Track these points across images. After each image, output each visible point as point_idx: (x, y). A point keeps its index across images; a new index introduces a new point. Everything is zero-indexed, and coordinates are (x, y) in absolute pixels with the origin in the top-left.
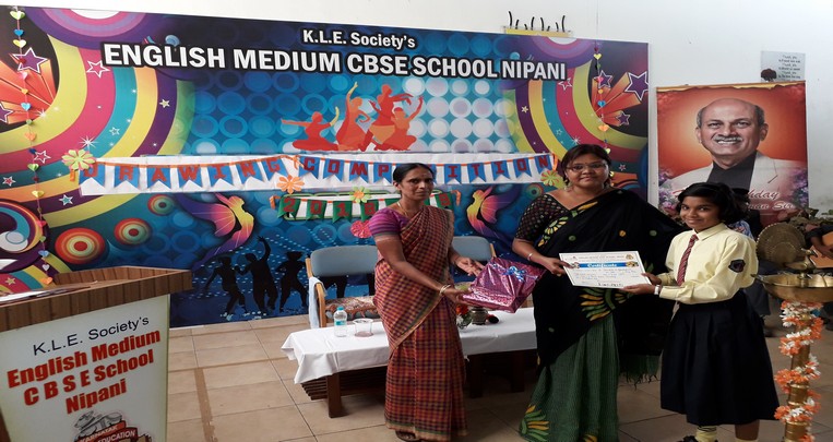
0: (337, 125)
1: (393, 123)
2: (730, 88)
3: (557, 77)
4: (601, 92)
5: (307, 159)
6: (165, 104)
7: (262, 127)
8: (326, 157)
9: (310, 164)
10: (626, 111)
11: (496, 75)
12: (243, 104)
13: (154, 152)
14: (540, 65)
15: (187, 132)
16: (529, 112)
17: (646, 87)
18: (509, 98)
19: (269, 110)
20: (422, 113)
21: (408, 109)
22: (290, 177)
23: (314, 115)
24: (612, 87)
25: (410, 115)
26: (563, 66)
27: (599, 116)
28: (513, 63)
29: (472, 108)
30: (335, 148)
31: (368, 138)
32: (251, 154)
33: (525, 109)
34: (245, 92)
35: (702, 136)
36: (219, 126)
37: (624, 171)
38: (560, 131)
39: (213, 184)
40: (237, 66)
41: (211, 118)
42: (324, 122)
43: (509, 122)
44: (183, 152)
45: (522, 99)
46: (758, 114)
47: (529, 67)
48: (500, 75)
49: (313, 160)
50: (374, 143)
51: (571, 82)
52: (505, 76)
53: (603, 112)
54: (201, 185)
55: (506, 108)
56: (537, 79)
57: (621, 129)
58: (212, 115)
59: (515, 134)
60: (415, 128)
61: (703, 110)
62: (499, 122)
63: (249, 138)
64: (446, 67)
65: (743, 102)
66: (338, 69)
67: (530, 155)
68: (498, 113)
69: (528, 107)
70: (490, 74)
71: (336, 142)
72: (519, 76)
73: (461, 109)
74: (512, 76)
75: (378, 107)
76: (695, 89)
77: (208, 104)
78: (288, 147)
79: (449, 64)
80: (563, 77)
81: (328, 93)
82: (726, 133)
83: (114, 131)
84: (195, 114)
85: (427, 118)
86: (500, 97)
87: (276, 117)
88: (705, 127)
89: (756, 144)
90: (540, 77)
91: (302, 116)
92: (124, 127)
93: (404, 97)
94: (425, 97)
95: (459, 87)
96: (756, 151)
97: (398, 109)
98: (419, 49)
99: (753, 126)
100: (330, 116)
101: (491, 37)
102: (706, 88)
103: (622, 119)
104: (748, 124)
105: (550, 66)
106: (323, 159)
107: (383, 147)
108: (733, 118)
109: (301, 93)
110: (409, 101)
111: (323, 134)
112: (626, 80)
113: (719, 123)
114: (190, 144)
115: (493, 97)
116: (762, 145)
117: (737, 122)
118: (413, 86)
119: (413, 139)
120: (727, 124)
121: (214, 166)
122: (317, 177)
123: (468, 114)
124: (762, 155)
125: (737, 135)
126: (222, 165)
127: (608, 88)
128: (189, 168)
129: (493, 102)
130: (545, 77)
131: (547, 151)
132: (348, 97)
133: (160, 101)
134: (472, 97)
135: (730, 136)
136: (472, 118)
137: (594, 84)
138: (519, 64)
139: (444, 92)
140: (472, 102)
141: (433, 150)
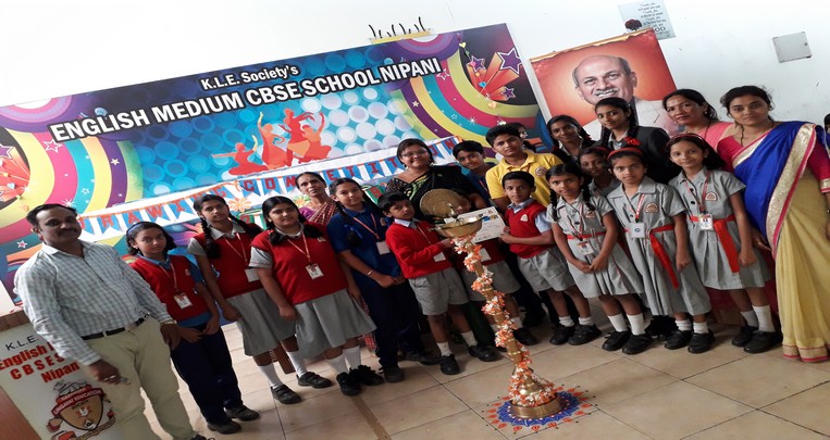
0: (259, 150)
1: (306, 139)
2: (591, 47)
3: (433, 71)
4: (478, 74)
5: (246, 182)
6: (115, 162)
7: (199, 164)
8: (260, 177)
9: (249, 186)
10: (508, 86)
11: (378, 81)
12: (176, 149)
13: (122, 201)
14: (414, 64)
15: (141, 180)
16: (420, 105)
17: (519, 61)
18: (398, 97)
19: (199, 150)
20: (327, 125)
22: (237, 199)
23: (237, 145)
24: (487, 68)
26: (434, 60)
27: (485, 95)
28: (389, 68)
29: (369, 112)
30: (265, 168)
32: (198, 187)
33: (415, 104)
34: (174, 139)
35: (583, 93)
36: (165, 170)
38: (454, 116)
39: (177, 216)
40: (159, 120)
41: (156, 165)
42: (247, 150)
43: (406, 117)
44: (144, 196)
45: (410, 96)
47: (405, 68)
48: (382, 80)
49: (250, 181)
50: (296, 158)
51: (448, 72)
52: (386, 80)
53: (489, 91)
54: (167, 218)
55: (399, 105)
56: (416, 76)
57: (510, 102)
58: (155, 162)
59: (415, 126)
60: (326, 139)
61: (576, 71)
62: (397, 119)
63: (192, 175)
64: (332, 84)
66: (241, 105)
67: (435, 142)
68: (393, 112)
69: (418, 101)
70: (373, 81)
71: (264, 164)
72: (399, 77)
73: (359, 115)
74: (393, 78)
75: (287, 128)
76: (562, 54)
77: (149, 155)
78: (226, 175)
79: (334, 80)
80: (439, 70)
81: (241, 126)
82: (602, 86)
83: (85, 191)
84: (142, 165)
85: (333, 128)
86: (390, 98)
87: (206, 154)
88: (582, 85)
89: (631, 91)
90: (418, 74)
91: (227, 149)
92: (91, 187)
93: (306, 115)
95: (351, 98)
96: (633, 98)
97: (305, 127)
98: (302, 74)
99: (622, 75)
101: (361, 50)
102: (571, 51)
103: (508, 93)
104: (618, 75)
105: (423, 62)
106: (259, 178)
107: (306, 159)
108: (603, 72)
109: (219, 131)
110: (312, 118)
111: (250, 159)
112: (497, 59)
113: (593, 79)
114: (147, 188)
115: (383, 100)
118: (310, 105)
119: (328, 148)
120: (600, 79)
121: (173, 202)
122: (259, 194)
123: (367, 118)
124: (639, 100)
125: (613, 87)
126: (179, 200)
127: (483, 70)
128: (154, 208)
129: (386, 104)
130: (422, 73)
131: (450, 135)
132: (259, 126)
133: (110, 161)
134: (364, 103)
135: (606, 89)
136: (372, 121)
137: (470, 69)
138: (394, 67)
139: (339, 105)
140: (366, 107)
141: (349, 153)
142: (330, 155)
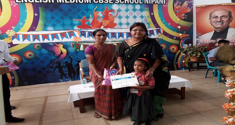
0: (91, 20)
1: (109, 19)
2: (221, 5)
3: (162, 3)
4: (177, 8)
5: (82, 31)
6: (36, 15)
7: (67, 21)
8: (88, 31)
9: (83, 33)
10: (186, 14)
11: (142, 3)
12: (61, 14)
13: (34, 30)
15: (44, 23)
16: (153, 15)
17: (193, 6)
18: (147, 10)
19: (69, 16)
20: (118, 15)
21: (114, 15)
22: (77, 37)
23: (83, 17)
24: (181, 6)
25: (114, 16)
27: (177, 16)
29: (135, 14)
30: (91, 28)
31: (101, 24)
32: (64, 30)
33: (152, 14)
34: (61, 10)
35: (211, 21)
36: (54, 21)
37: (185, 34)
38: (164, 21)
39: (53, 40)
40: (58, 2)
42: (87, 19)
43: (147, 18)
44: (43, 30)
45: (151, 11)
46: (230, 13)
47: (153, 0)
48: (144, 3)
49: (84, 32)
50: (103, 26)
51: (167, 5)
52: (145, 3)
53: (178, 14)
54: (49, 40)
55: (146, 13)
56: (156, 4)
57: (184, 20)
58: (51, 18)
59: (149, 22)
60: (116, 21)
61: (211, 13)
62: (144, 18)
63: (63, 25)
64: (126, 1)
65: (225, 10)
66: (90, 2)
67: (154, 29)
68: (143, 15)
69: (153, 13)
70: (140, 3)
71: (91, 26)
72: (150, 3)
73: (131, 14)
74: (148, 3)
75: (104, 14)
76: (209, 6)
77: (49, 15)
78: (76, 28)
80: (164, 3)
81: (87, 10)
82: (219, 20)
83: (21, 24)
84: (46, 18)
85: (120, 17)
86: (144, 10)
87: (71, 18)
88: (212, 19)
89: (229, 24)
91: (79, 18)
92: (24, 23)
93: (112, 10)
94: (119, 10)
95: (130, 7)
96: (229, 26)
97: (110, 15)
99: (228, 17)
100: (88, 17)
102: (213, 5)
103: (184, 16)
104: (226, 17)
107: (106, 27)
108: (221, 15)
109: (79, 10)
110: (114, 12)
111: (86, 23)
112: (186, 4)
113: (217, 17)
114: (45, 28)
115: (141, 10)
116: (231, 24)
117: (223, 16)
118: (115, 7)
119: (116, 24)
120: (219, 17)
121: (53, 34)
122: (85, 37)
123: (133, 16)
124: (231, 27)
125: (223, 21)
126: (55, 34)
127: (179, 7)
128: (45, 35)
129: (142, 12)
130: (158, 3)
131: (160, 27)
132: (94, 11)
133: (34, 14)
134: (134, 10)
135: (220, 21)
136: (135, 17)
137: (175, 5)
139: (125, 9)
140: (134, 12)
141: (123, 28)
142: (115, 27)
